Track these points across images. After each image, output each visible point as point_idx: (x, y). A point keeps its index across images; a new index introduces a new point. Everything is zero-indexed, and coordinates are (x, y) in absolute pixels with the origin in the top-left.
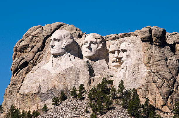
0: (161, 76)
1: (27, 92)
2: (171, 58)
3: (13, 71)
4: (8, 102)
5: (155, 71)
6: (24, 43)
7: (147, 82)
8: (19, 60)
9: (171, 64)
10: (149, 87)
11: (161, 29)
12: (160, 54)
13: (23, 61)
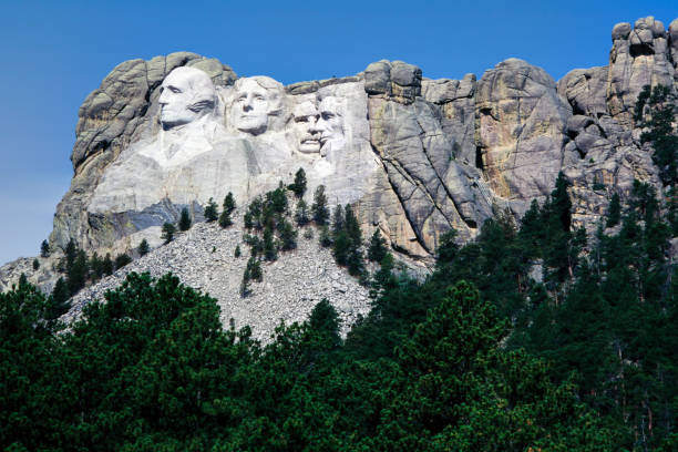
0: (409, 174)
1: (104, 208)
2: (432, 133)
3: (75, 161)
4: (63, 232)
5: (396, 163)
6: (102, 98)
7: (379, 185)
8: (90, 136)
9: (432, 146)
10: (384, 198)
11: (412, 68)
12: (409, 123)
13: (99, 138)
